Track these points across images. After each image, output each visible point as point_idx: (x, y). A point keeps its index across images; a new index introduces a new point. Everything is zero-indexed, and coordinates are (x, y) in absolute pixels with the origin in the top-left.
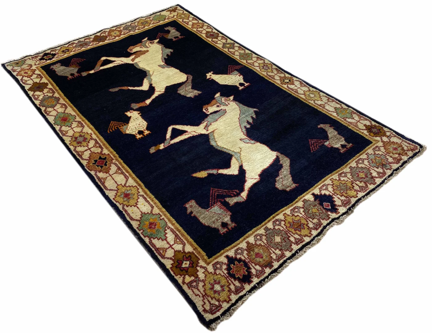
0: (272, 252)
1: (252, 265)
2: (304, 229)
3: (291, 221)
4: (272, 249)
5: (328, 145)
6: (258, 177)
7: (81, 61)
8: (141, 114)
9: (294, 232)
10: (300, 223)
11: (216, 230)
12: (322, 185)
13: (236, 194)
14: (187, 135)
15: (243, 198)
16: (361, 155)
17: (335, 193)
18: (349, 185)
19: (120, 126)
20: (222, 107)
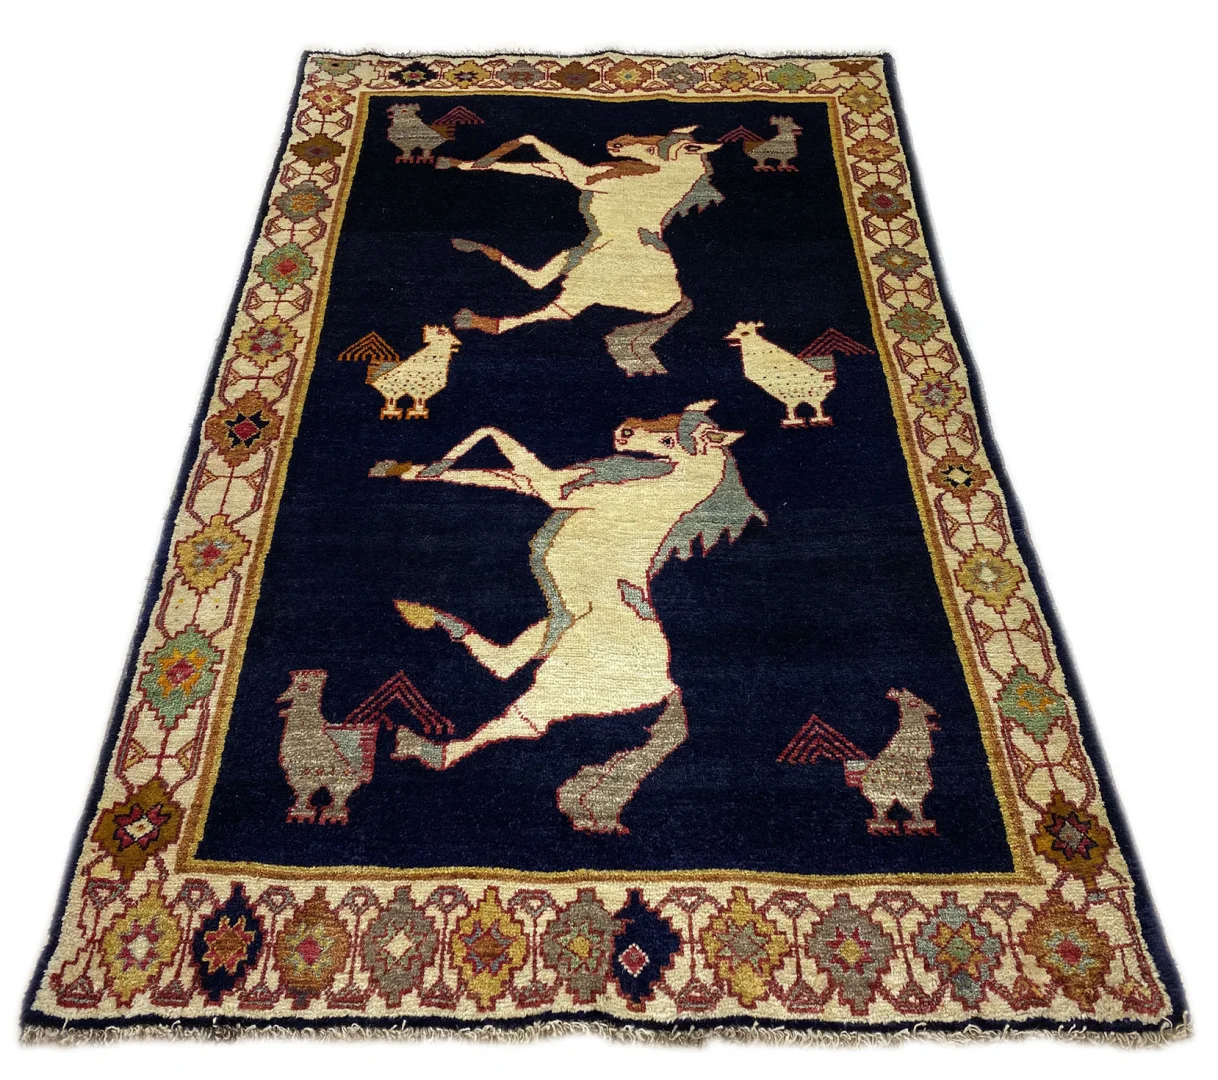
0: (348, 969)
1: (267, 960)
2: (495, 974)
3: (487, 922)
4: (358, 959)
5: (854, 773)
6: (542, 726)
7: (472, 122)
8: (456, 350)
9: (458, 961)
10: (503, 951)
11: (289, 795)
12: (691, 884)
13: (439, 732)
14: (500, 478)
15: (444, 758)
16: (923, 884)
17: (701, 940)
18: (774, 950)
19: (378, 358)
20: (676, 453)
